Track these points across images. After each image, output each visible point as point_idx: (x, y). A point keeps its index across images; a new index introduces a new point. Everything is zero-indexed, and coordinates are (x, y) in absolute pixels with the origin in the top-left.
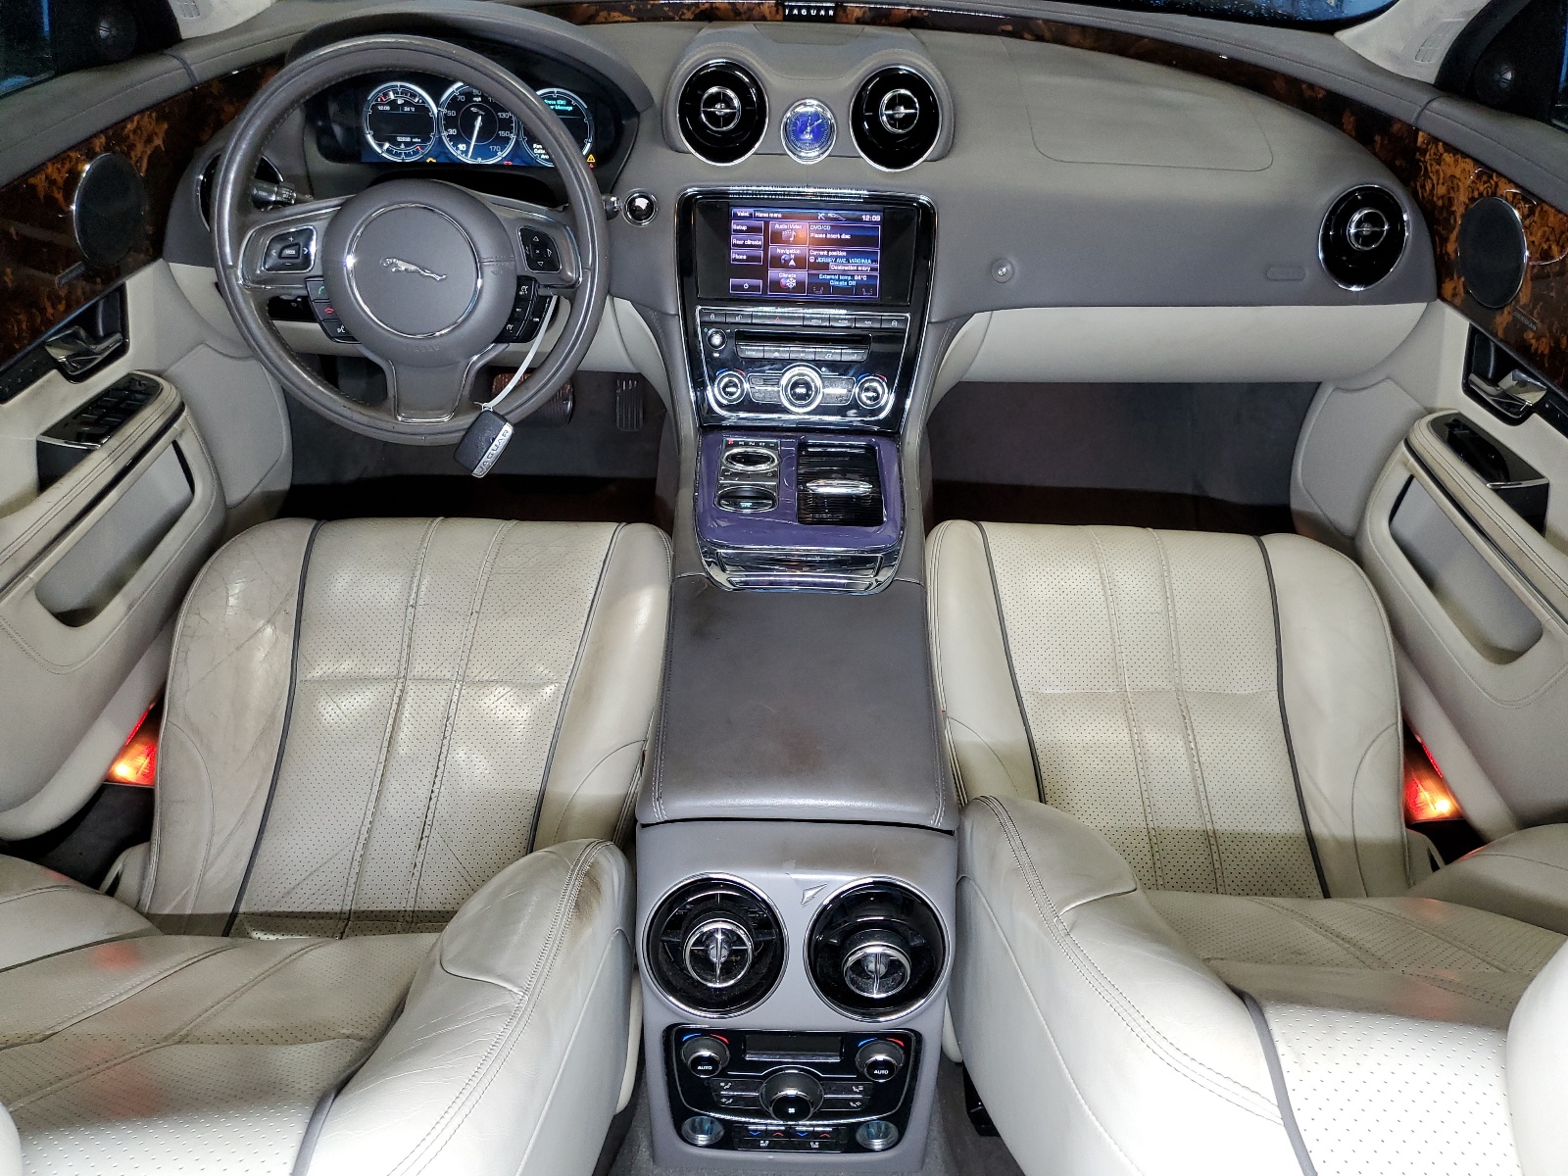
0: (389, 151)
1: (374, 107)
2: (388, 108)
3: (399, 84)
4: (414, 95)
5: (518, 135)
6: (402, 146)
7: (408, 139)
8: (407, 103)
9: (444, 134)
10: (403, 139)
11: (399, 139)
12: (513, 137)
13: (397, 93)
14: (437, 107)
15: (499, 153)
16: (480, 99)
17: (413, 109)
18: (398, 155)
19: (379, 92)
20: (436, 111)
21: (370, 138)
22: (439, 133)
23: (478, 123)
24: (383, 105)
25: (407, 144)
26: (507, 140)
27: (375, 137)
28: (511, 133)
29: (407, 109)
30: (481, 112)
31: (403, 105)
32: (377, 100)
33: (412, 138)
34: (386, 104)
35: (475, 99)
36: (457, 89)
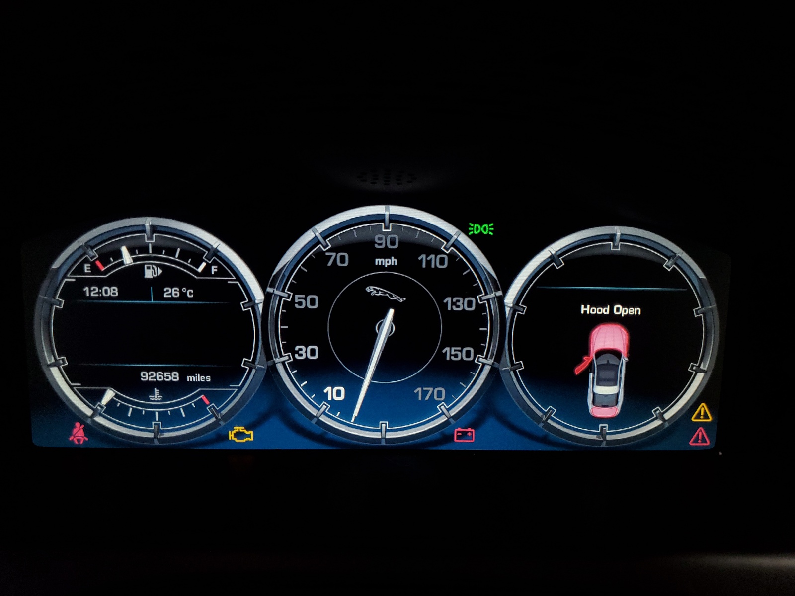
0: (112, 410)
1: (73, 292)
2: (113, 291)
3: (148, 222)
4: (195, 252)
5: (498, 358)
6: (156, 395)
7: (175, 377)
8: (170, 277)
9: (282, 360)
10: (159, 376)
11: (145, 376)
12: (486, 362)
13: (144, 249)
14: (264, 288)
15: (442, 407)
16: (393, 261)
17: (190, 293)
18: (141, 419)
19: (89, 245)
20: (259, 295)
21: (57, 376)
22: (269, 356)
23: (386, 327)
24: (100, 283)
25: (167, 389)
26: (466, 370)
27: (72, 374)
28: (479, 350)
29: (171, 292)
30: (395, 297)
31: (158, 283)
32: (80, 270)
33: (183, 374)
34: (109, 282)
35: (378, 261)
36: (326, 235)
